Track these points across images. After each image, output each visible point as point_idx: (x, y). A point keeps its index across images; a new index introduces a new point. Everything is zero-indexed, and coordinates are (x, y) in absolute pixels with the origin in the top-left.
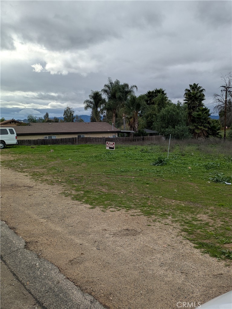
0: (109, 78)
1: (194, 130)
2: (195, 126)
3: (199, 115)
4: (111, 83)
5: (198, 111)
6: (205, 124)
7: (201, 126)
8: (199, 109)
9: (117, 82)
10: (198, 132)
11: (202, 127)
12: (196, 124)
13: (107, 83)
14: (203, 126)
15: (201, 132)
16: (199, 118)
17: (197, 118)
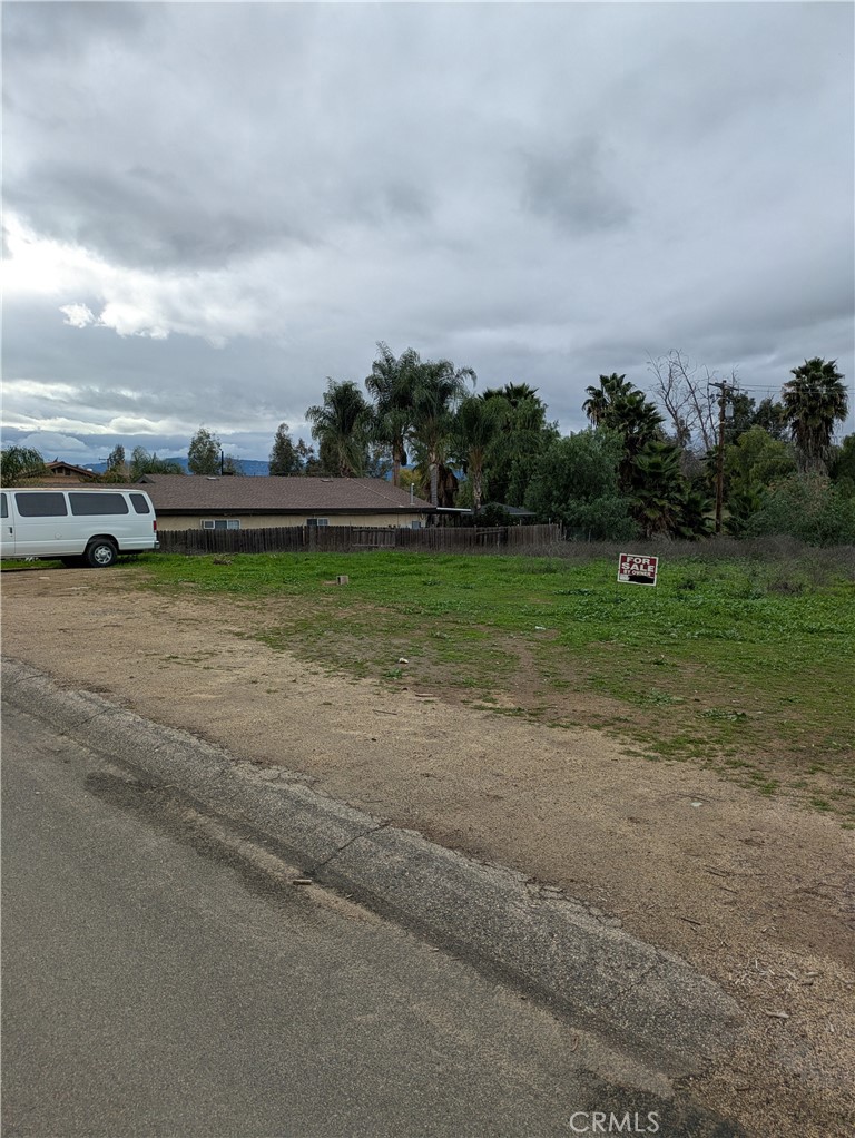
0: (379, 345)
1: (641, 509)
2: (643, 497)
3: (656, 466)
4: (387, 360)
5: (649, 455)
6: (672, 494)
7: (661, 498)
8: (652, 448)
9: (409, 359)
10: (652, 517)
11: (665, 502)
12: (645, 493)
13: (379, 358)
14: (667, 498)
15: (660, 518)
16: (657, 476)
17: (652, 475)
